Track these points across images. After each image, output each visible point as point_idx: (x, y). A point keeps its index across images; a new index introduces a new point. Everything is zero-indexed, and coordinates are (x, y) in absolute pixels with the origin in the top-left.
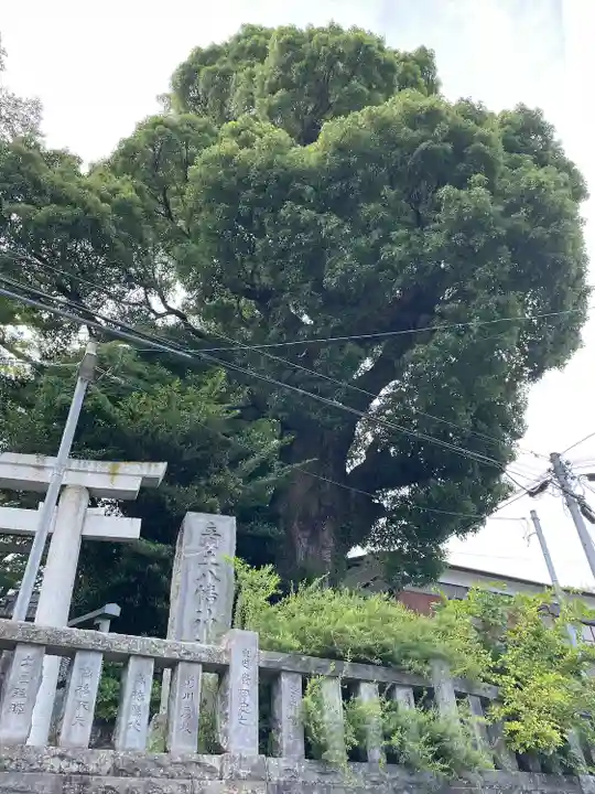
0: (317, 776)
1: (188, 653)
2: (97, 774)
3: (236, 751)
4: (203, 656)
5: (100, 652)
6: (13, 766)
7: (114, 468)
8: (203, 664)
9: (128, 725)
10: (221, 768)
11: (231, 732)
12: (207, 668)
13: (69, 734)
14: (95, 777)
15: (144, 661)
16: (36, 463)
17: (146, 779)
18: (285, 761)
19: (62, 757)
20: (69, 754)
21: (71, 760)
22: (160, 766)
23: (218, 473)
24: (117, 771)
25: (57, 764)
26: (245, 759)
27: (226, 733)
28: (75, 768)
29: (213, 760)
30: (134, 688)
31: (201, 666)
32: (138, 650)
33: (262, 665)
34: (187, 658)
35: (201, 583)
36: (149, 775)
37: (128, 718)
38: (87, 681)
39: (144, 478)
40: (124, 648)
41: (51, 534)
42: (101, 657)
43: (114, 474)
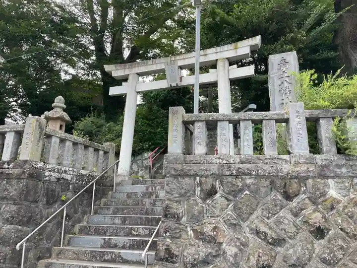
0: (344, 162)
1: (267, 116)
3: (296, 152)
4: (275, 116)
5: (227, 120)
6: (201, 162)
7: (236, 45)
8: (275, 120)
9: (244, 145)
10: (290, 160)
11: (294, 145)
12: (277, 121)
13: (220, 150)
14: (233, 165)
15: (247, 122)
16: (203, 54)
17: (254, 165)
18: (325, 156)
19: (219, 158)
20: (222, 157)
21: (223, 159)
22: (261, 160)
23: (290, 32)
24: (242, 162)
25: (218, 161)
26: (302, 156)
27: (291, 146)
28: (225, 162)
29: (286, 157)
30: (244, 132)
31: (274, 121)
32: (243, 118)
33: (307, 116)
34: (267, 118)
35: (281, 87)
36: (256, 163)
37: (244, 143)
38: (224, 132)
39: (251, 46)
40: (236, 118)
41: (217, 81)
42: (228, 122)
43: (236, 48)
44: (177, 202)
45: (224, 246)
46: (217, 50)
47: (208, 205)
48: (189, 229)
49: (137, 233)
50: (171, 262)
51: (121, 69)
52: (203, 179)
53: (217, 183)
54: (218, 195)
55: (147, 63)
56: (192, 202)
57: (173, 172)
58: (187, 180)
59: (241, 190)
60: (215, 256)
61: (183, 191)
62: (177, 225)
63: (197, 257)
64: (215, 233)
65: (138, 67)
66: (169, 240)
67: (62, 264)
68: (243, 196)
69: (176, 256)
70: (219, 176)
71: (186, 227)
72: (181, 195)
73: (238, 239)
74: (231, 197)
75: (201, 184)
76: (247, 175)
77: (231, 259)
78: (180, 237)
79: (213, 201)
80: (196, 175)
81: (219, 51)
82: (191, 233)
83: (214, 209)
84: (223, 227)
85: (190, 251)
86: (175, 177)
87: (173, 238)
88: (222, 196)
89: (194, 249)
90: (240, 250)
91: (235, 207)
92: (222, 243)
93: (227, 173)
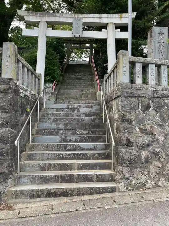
2: (159, 91)
5: (154, 64)
6: (141, 89)
7: (121, 16)
9: (163, 80)
13: (151, 82)
15: (165, 66)
16: (99, 17)
19: (151, 87)
20: (153, 87)
24: (163, 90)
25: (150, 89)
28: (154, 89)
30: (163, 72)
35: (159, 48)
37: (163, 79)
38: (153, 71)
40: (160, 63)
41: (107, 38)
42: (155, 65)
43: (121, 18)
44: (129, 112)
45: (157, 136)
46: (108, 16)
47: (147, 114)
48: (137, 128)
49: (80, 133)
50: (130, 146)
51: (33, 16)
52: (143, 100)
53: (151, 101)
54: (151, 109)
55: (55, 15)
56: (137, 113)
57: (125, 94)
58: (134, 99)
59: (163, 106)
60: (153, 142)
61: (132, 106)
62: (130, 126)
63: (144, 142)
64: (152, 129)
65: (48, 16)
66: (127, 134)
67: (41, 154)
68: (164, 109)
69: (133, 143)
70: (151, 98)
71: (136, 127)
72: (131, 109)
73: (163, 132)
74: (158, 110)
75: (141, 102)
76: (166, 98)
77: (162, 143)
78: (132, 132)
79: (149, 112)
80: (139, 96)
81: (110, 17)
82: (138, 130)
83: (150, 117)
84: (155, 126)
85: (139, 140)
86: (127, 97)
87: (129, 133)
88: (153, 109)
89: (141, 138)
90: (165, 138)
91: (160, 115)
92: (156, 135)
93: (156, 96)
